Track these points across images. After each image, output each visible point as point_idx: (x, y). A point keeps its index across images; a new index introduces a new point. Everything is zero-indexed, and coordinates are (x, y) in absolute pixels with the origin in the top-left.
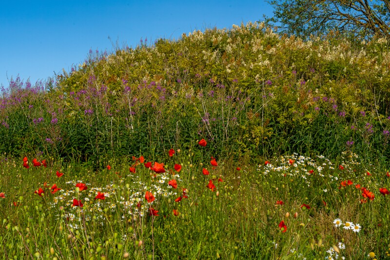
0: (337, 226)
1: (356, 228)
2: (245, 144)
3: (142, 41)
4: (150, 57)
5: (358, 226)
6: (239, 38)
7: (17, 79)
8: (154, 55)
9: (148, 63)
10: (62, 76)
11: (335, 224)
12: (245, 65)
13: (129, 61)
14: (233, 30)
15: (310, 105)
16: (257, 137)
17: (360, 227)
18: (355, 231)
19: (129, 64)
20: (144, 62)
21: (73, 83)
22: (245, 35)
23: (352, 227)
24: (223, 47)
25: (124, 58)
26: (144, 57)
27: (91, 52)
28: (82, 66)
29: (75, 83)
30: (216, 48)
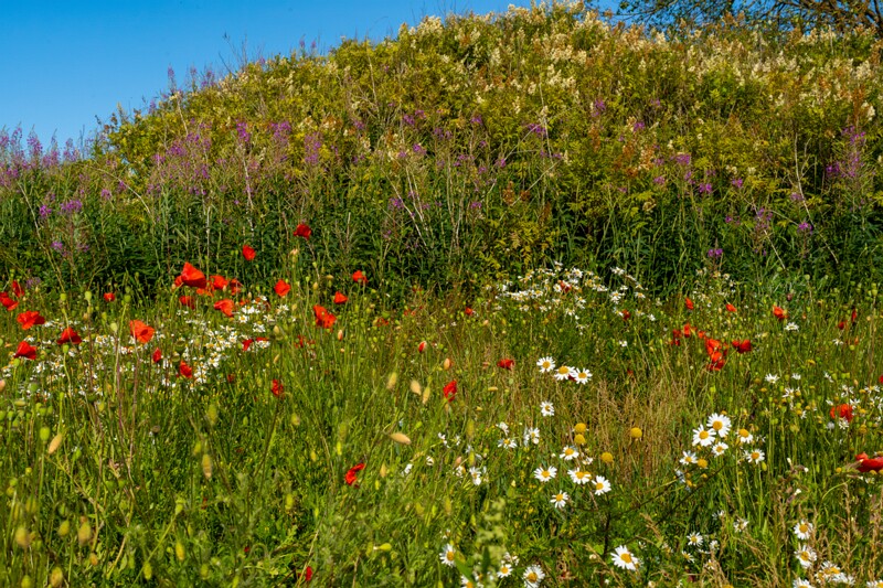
0: (543, 371)
1: (582, 375)
2: (499, 261)
3: (303, 44)
6: (521, 30)
11: (540, 368)
12: (519, 86)
14: (508, 15)
15: (643, 169)
16: (526, 244)
17: (589, 375)
18: (578, 380)
22: (536, 27)
24: (481, 52)
30: (464, 55)
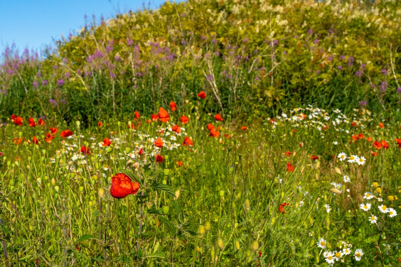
1: (361, 161)
3: (144, 4)
4: (152, 19)
5: (363, 158)
7: (13, 45)
8: (156, 17)
9: (150, 25)
10: (60, 42)
11: (340, 159)
13: (131, 24)
17: (365, 160)
18: (359, 163)
19: (131, 27)
20: (146, 24)
21: (72, 49)
23: (356, 160)
24: (229, 8)
25: (125, 21)
26: (146, 19)
27: (86, 17)
28: (80, 31)
29: (75, 48)
30: (222, 9)
